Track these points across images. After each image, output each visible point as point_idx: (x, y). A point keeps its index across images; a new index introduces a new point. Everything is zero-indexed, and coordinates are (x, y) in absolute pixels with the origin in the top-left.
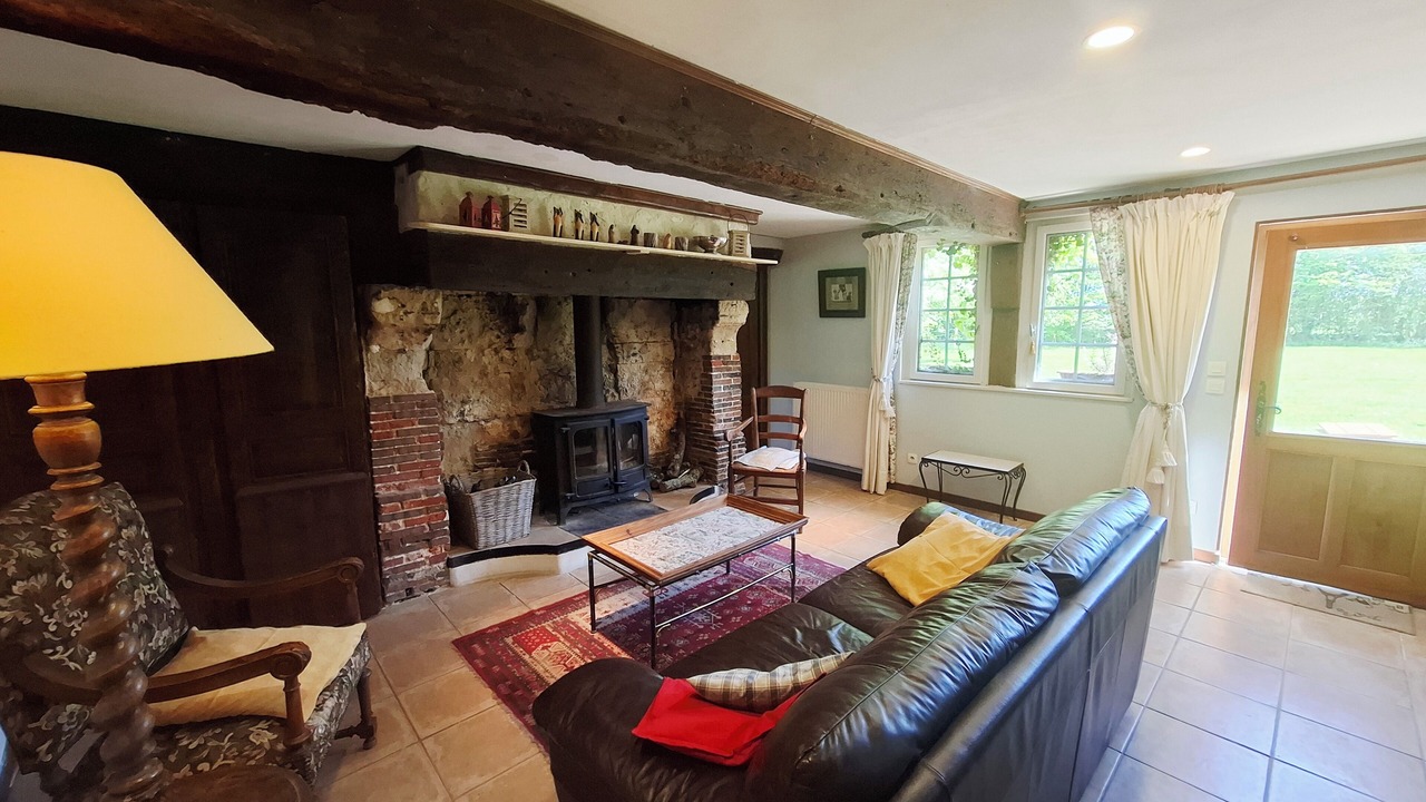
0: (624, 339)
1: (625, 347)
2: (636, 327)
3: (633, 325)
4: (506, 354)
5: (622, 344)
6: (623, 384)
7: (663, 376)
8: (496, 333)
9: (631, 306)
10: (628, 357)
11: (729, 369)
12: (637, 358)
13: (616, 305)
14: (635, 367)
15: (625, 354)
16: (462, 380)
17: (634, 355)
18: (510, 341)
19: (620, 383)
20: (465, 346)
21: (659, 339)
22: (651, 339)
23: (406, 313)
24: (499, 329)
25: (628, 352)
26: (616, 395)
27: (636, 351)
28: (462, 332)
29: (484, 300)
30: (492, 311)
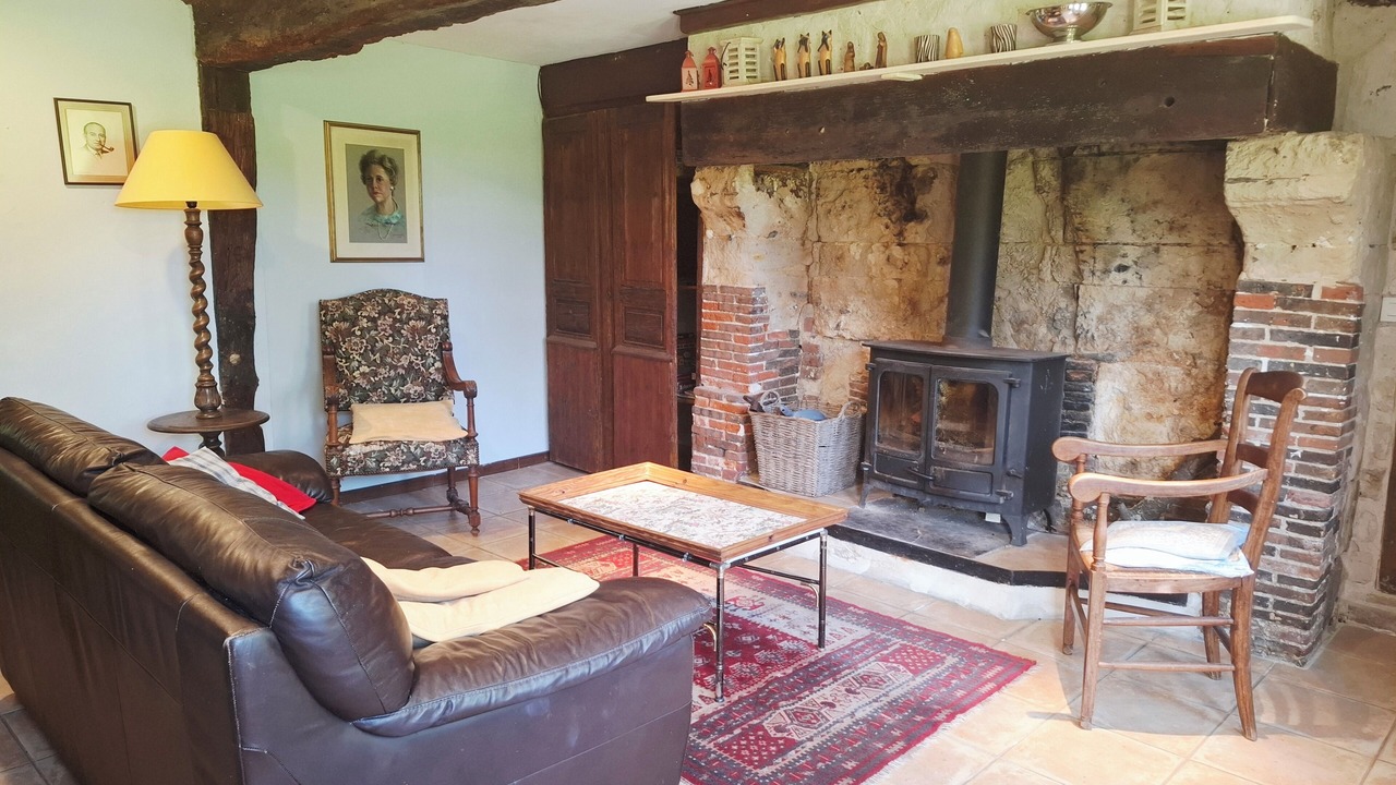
0: (1100, 235)
1: (1100, 253)
2: (1133, 211)
3: (1125, 207)
4: (897, 252)
5: (1095, 245)
6: (1089, 323)
7: (1195, 323)
8: (886, 220)
9: (1125, 168)
10: (1106, 272)
11: (1306, 322)
12: (1128, 275)
13: (1089, 168)
14: (1121, 296)
15: (1099, 266)
16: (843, 281)
17: (1122, 268)
18: (900, 234)
19: (1080, 320)
20: (851, 239)
21: (1195, 237)
22: (1172, 238)
23: (712, 194)
24: (889, 216)
25: (1107, 262)
26: (1070, 341)
27: (1127, 262)
28: (849, 219)
29: (875, 175)
30: (883, 188)
